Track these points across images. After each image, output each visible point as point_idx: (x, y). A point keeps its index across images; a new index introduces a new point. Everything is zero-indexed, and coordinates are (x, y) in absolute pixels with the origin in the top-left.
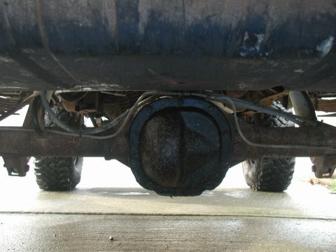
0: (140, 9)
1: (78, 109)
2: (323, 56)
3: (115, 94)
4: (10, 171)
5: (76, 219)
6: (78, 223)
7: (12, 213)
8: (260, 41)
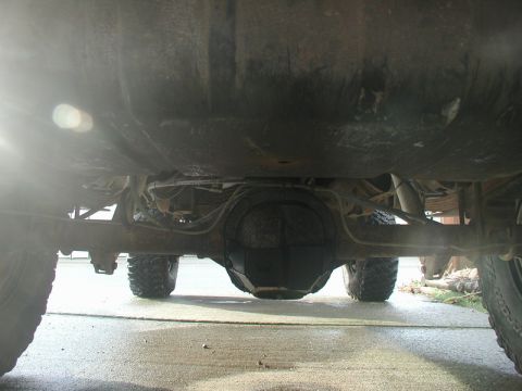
0: (237, 59)
1: (171, 209)
2: (449, 122)
3: (212, 190)
4: (98, 268)
5: (169, 326)
6: (170, 330)
7: (104, 317)
8: (378, 100)
